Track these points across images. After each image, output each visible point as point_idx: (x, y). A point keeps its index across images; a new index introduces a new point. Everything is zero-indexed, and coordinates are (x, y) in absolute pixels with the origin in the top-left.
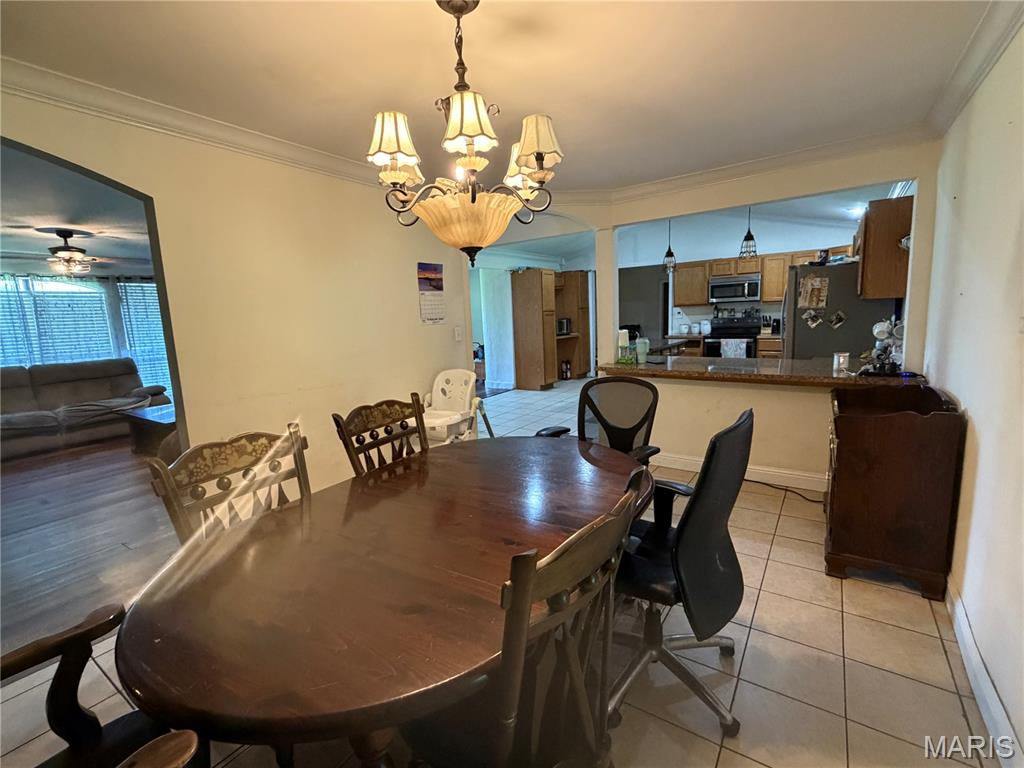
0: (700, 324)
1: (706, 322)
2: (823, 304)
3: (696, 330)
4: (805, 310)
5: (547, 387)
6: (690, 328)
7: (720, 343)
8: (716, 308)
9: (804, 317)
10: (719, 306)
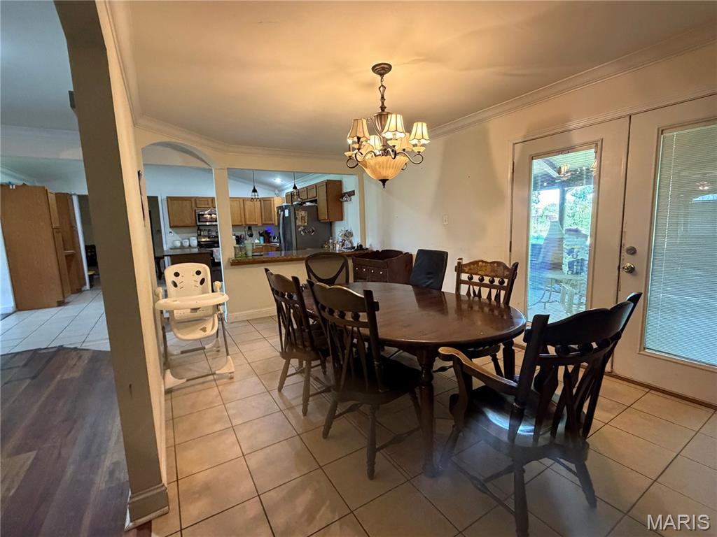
0: (189, 239)
1: (194, 238)
2: (306, 224)
3: (186, 244)
4: (299, 227)
5: (61, 304)
6: (181, 243)
7: (212, 251)
8: (198, 229)
9: (300, 229)
10: (201, 228)
